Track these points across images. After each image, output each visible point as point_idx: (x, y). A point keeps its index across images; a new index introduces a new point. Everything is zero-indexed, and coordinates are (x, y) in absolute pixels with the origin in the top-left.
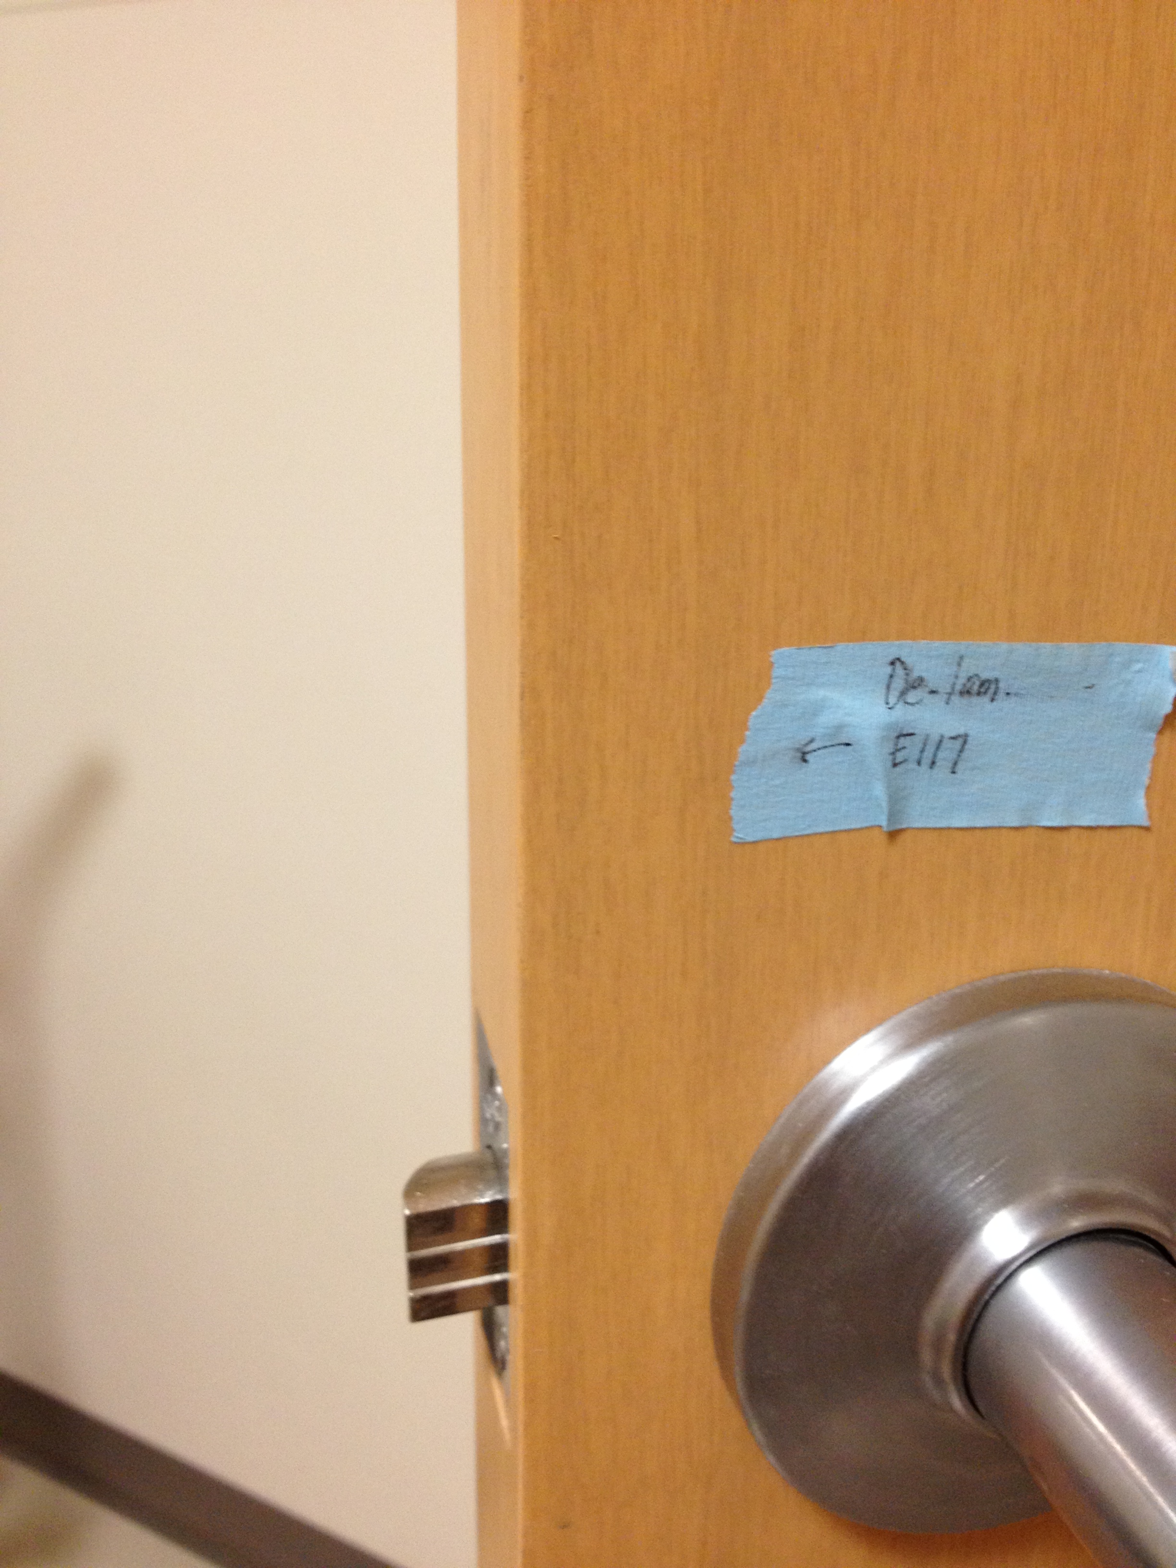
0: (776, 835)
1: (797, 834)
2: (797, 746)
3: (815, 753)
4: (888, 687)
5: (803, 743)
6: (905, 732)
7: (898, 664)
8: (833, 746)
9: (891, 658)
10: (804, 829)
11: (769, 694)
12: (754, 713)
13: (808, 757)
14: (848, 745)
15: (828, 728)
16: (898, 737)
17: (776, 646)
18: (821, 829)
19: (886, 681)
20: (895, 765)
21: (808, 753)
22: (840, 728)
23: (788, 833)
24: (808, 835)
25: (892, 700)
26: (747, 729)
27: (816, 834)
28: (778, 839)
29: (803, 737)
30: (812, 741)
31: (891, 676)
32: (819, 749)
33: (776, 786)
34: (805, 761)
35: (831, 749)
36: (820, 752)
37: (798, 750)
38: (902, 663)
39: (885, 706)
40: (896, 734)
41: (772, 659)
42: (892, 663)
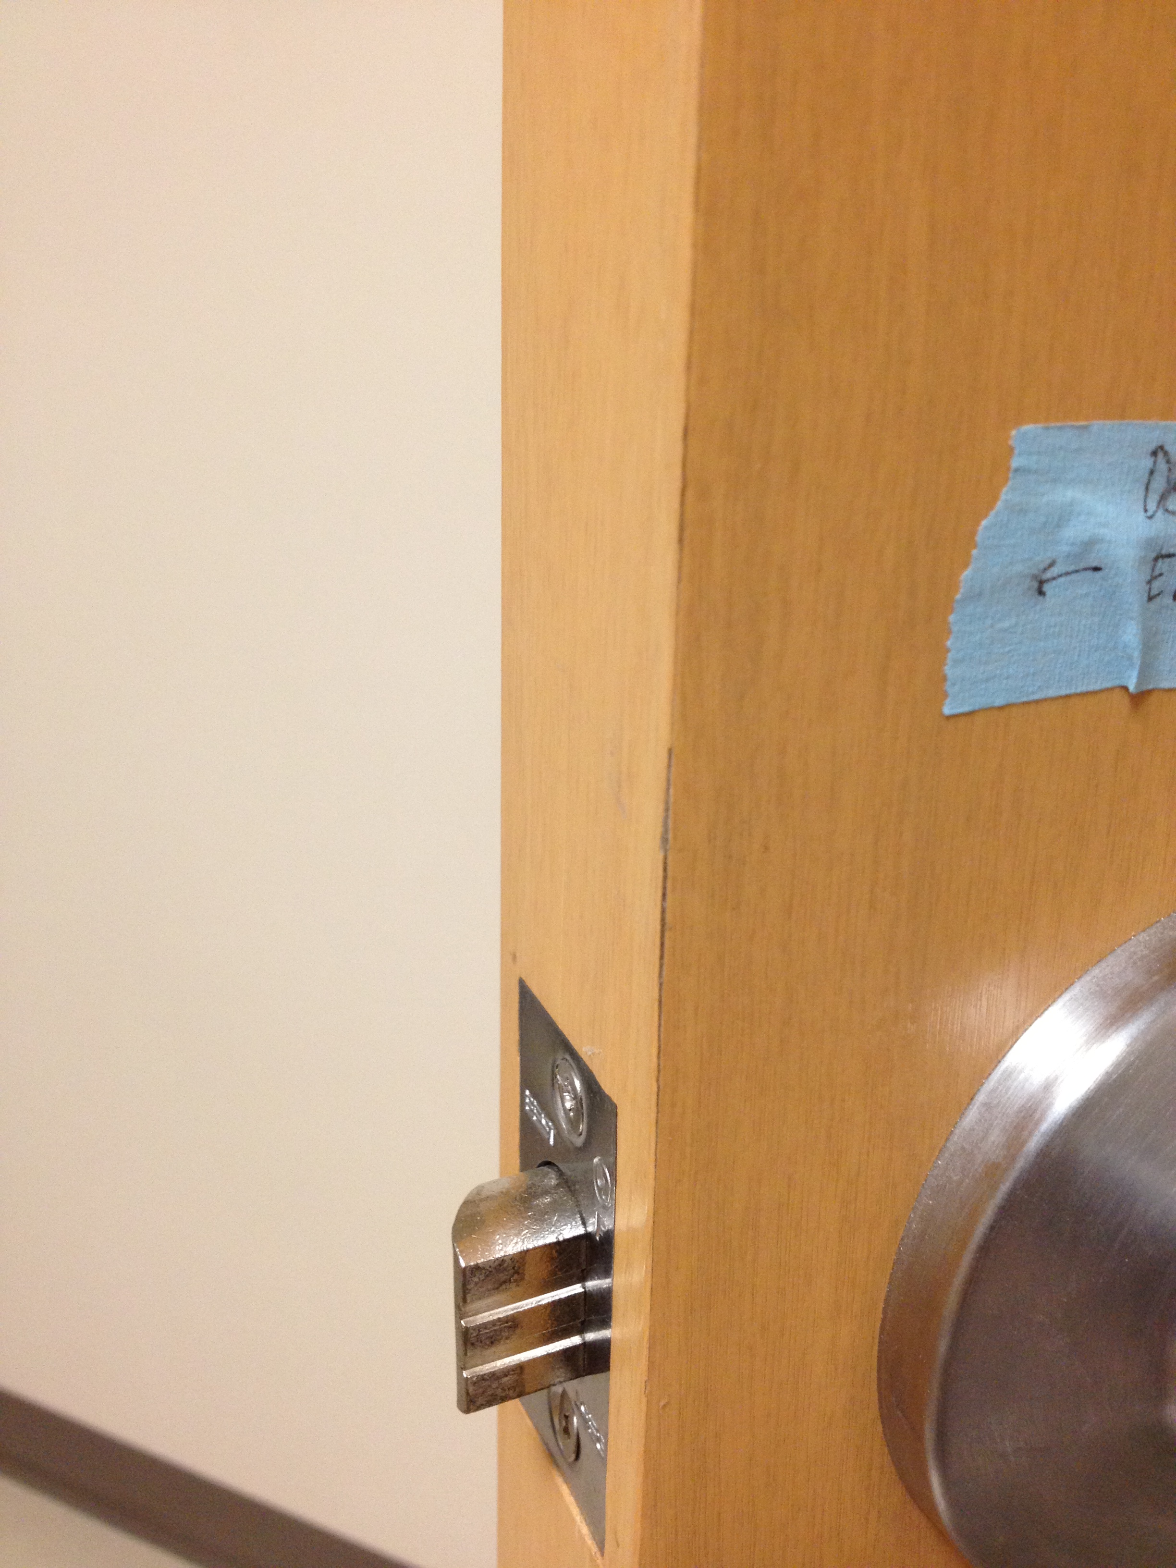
0: (999, 702)
1: (1025, 699)
2: (1035, 571)
3: (1054, 582)
4: (1147, 489)
5: (1042, 567)
6: (1164, 552)
7: (1160, 455)
8: (1077, 571)
9: (1153, 446)
10: (1033, 693)
11: (1005, 495)
12: (984, 523)
13: (1046, 588)
14: (1097, 569)
15: (1073, 544)
16: (1156, 559)
17: (1019, 421)
18: (1051, 693)
19: (1145, 480)
20: (1150, 599)
21: (1048, 581)
22: (1090, 544)
23: (1013, 700)
24: (1037, 702)
25: (1152, 506)
26: (975, 546)
27: (1045, 700)
28: (1001, 708)
29: (1042, 558)
30: (1052, 564)
31: (1152, 472)
32: (1060, 576)
33: (1005, 630)
34: (1041, 593)
35: (1074, 577)
36: (1062, 580)
37: (1035, 577)
38: (1166, 453)
39: (1142, 513)
40: (1154, 555)
41: (1011, 442)
42: (1154, 454)
